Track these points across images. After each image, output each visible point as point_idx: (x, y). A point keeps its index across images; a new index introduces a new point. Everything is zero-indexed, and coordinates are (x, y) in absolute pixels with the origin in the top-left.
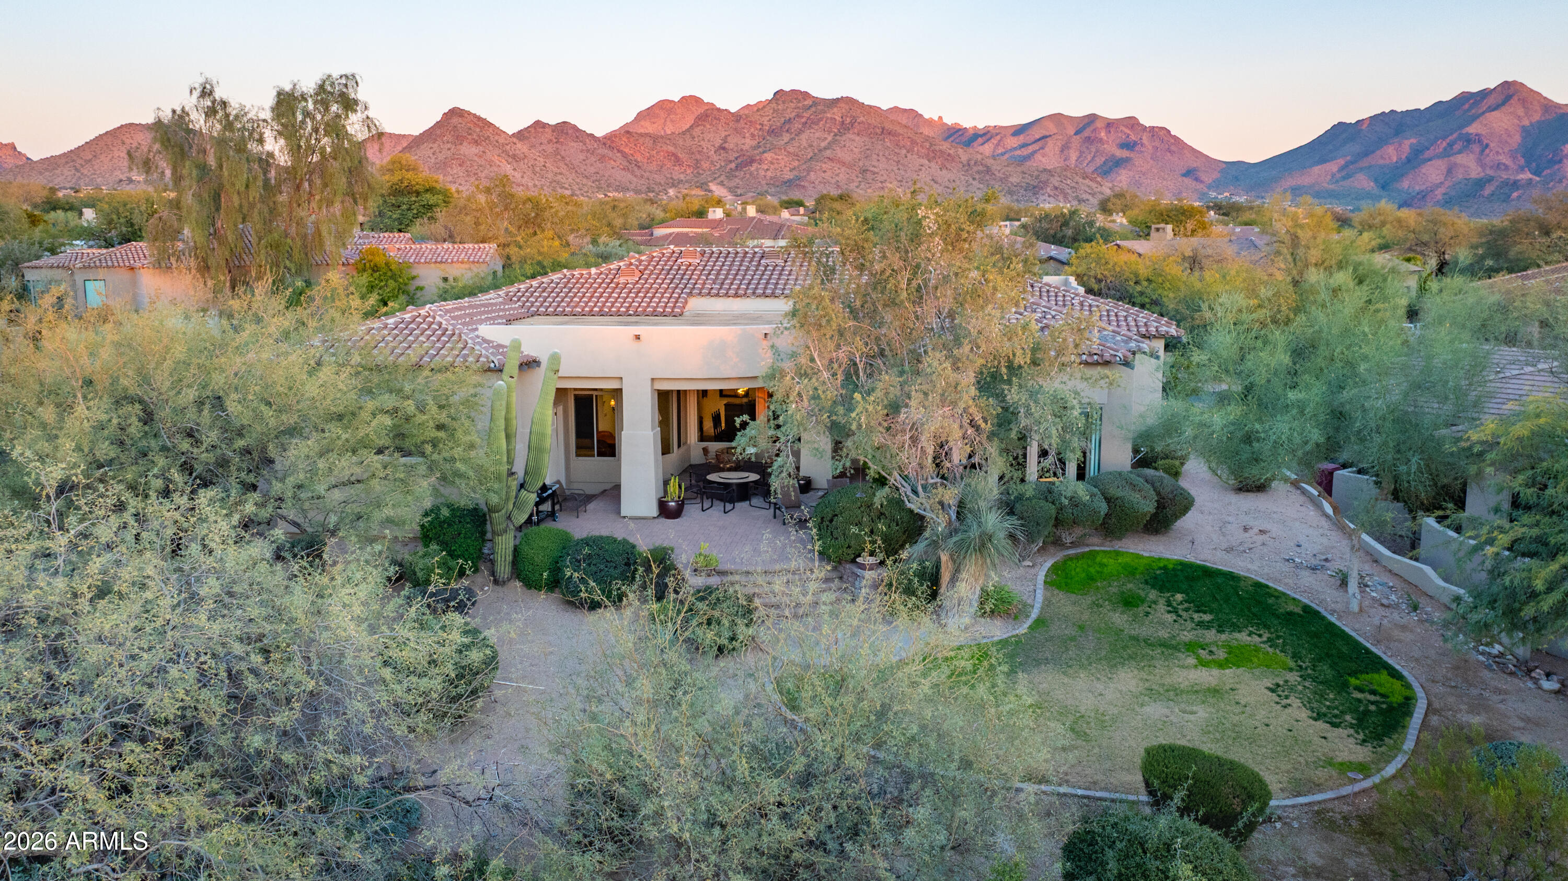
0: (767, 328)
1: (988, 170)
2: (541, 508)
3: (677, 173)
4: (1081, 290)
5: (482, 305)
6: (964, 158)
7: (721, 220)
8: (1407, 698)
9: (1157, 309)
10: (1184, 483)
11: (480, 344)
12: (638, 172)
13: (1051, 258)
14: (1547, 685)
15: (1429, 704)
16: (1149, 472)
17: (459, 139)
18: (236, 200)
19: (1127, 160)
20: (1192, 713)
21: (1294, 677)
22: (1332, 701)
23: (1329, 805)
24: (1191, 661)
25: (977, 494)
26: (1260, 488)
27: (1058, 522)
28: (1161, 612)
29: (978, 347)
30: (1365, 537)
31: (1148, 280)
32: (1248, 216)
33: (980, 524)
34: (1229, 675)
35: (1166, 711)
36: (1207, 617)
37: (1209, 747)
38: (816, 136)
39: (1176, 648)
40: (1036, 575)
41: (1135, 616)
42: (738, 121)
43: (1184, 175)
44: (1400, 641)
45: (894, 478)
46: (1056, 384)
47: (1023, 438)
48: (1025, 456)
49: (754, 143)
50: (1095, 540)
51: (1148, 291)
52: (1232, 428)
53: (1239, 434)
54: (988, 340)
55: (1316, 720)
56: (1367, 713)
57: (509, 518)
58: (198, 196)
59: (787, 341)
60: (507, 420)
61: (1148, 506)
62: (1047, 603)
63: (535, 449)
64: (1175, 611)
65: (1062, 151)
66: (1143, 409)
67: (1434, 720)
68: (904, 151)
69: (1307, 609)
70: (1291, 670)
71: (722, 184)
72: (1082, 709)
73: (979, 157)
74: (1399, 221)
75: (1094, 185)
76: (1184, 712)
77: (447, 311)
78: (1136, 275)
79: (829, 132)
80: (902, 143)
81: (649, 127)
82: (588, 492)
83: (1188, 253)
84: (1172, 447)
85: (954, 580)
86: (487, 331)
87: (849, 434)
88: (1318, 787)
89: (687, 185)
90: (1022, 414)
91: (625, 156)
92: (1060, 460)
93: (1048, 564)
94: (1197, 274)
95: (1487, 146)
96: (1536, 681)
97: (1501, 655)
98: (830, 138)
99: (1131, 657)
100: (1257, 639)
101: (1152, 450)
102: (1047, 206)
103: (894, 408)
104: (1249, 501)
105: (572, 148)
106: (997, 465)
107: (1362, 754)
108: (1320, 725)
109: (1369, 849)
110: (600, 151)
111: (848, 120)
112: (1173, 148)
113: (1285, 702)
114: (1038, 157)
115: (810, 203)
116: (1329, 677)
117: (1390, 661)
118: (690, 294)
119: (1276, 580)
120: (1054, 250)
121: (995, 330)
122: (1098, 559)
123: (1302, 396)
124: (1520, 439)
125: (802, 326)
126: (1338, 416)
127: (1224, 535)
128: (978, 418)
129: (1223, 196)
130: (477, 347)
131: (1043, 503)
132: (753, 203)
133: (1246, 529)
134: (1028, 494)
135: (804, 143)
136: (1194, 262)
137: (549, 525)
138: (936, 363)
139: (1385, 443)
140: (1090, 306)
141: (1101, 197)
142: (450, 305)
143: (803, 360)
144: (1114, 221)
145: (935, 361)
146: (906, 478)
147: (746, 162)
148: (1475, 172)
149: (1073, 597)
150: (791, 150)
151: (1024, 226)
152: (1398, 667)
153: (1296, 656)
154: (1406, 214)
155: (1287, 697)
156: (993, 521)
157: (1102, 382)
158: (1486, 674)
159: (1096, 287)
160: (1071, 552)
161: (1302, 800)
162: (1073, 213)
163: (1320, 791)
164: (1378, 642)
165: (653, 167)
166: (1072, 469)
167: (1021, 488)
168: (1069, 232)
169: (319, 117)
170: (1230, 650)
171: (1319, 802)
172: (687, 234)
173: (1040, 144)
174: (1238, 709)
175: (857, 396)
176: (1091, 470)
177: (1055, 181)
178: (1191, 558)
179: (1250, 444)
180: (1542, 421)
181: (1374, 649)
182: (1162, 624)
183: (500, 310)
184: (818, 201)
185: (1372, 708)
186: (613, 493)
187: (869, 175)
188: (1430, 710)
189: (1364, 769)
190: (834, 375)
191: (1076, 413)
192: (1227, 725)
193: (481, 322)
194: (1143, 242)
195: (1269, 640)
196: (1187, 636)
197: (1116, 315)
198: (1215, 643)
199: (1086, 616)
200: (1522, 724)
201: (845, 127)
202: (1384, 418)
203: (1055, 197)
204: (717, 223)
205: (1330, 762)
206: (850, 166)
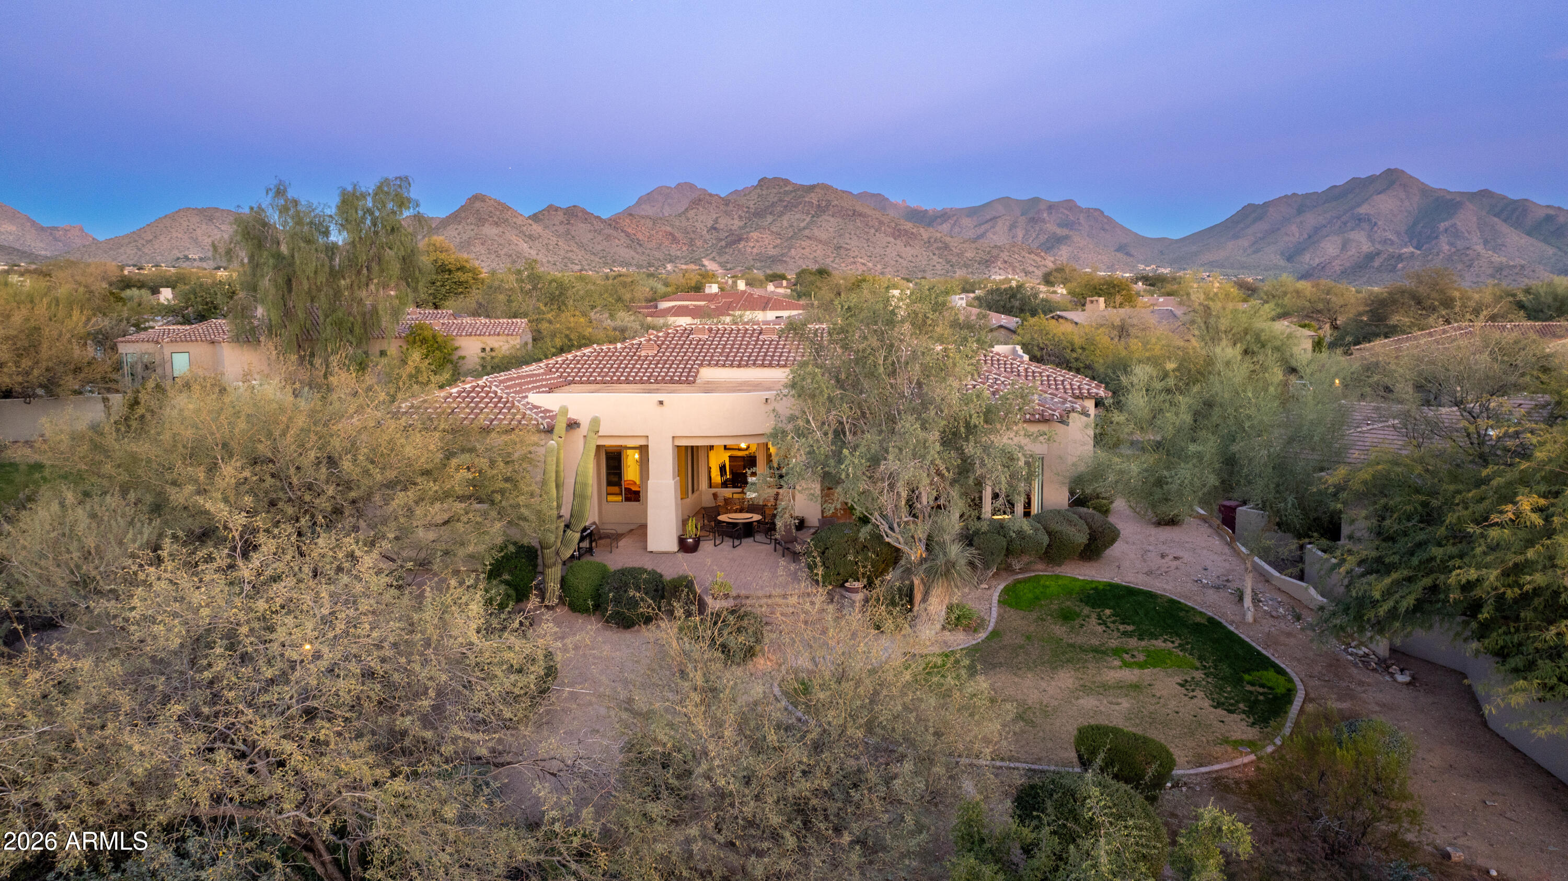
0: (767, 394)
1: (946, 247)
2: (582, 545)
3: (674, 250)
4: (1026, 357)
5: (528, 376)
6: (925, 236)
7: (716, 294)
8: (1289, 690)
9: (1090, 372)
10: (1112, 519)
11: (531, 409)
12: (640, 250)
13: (1001, 327)
14: (1401, 678)
15: (1307, 694)
16: (1083, 510)
17: (481, 221)
18: (306, 286)
19: (1067, 237)
20: (1118, 704)
21: (1199, 675)
22: (1229, 693)
23: (1225, 774)
24: (1117, 663)
25: (942, 530)
26: (1172, 522)
27: (1009, 552)
28: (1093, 622)
29: (942, 411)
30: (1256, 559)
31: (1083, 349)
32: (1169, 287)
33: (945, 554)
34: (1147, 673)
35: (1098, 703)
36: (1130, 628)
37: (1129, 728)
38: (796, 218)
39: (1104, 653)
40: (991, 596)
41: (1073, 628)
42: (727, 205)
43: (1118, 250)
44: (1285, 645)
45: (875, 518)
46: (1005, 440)
47: (979, 484)
48: (981, 498)
49: (742, 224)
50: (1040, 566)
51: (1083, 357)
52: (1146, 474)
53: (1152, 480)
54: (950, 406)
55: (1215, 707)
56: (1256, 701)
57: (557, 553)
58: (274, 281)
59: (788, 406)
60: (557, 472)
61: (1081, 538)
62: (1001, 618)
63: (579, 496)
64: (1105, 623)
65: (1010, 230)
66: (1075, 459)
67: (1310, 707)
68: (873, 231)
69: (1211, 620)
70: (1197, 669)
71: (713, 259)
72: (1030, 702)
73: (939, 235)
74: (1297, 292)
75: (1038, 259)
76: (1111, 703)
77: (501, 382)
78: (1072, 344)
79: (808, 214)
80: (871, 223)
81: (648, 210)
82: (619, 532)
83: (1117, 322)
84: (1099, 490)
85: (924, 600)
86: (534, 398)
87: (839, 482)
88: (1217, 760)
89: (683, 261)
90: (977, 465)
91: (628, 235)
92: (1009, 501)
93: (1001, 587)
94: (1123, 342)
95: (1376, 224)
96: (1392, 675)
97: (1367, 655)
98: (808, 219)
99: (1068, 661)
100: (1170, 645)
101: (1083, 492)
102: (998, 278)
103: (875, 461)
104: (1166, 533)
105: (582, 230)
106: (957, 506)
107: (1251, 733)
108: (1220, 712)
109: (1255, 806)
110: (606, 231)
111: (824, 204)
112: (1107, 227)
113: (1191, 694)
114: (989, 235)
115: (792, 276)
116: (1227, 674)
117: (1277, 661)
118: (701, 365)
119: (1186, 597)
120: (1004, 320)
121: (955, 397)
122: (1042, 582)
123: (1200, 448)
124: (1365, 482)
125: (799, 396)
126: (1230, 462)
127: (1145, 561)
128: (942, 468)
129: (1149, 270)
130: (528, 412)
131: (996, 536)
132: (741, 278)
133: (1163, 556)
134: (983, 530)
135: (786, 224)
136: (1123, 331)
137: (587, 559)
138: (908, 425)
139: (1267, 486)
140: (1034, 372)
141: (1044, 270)
142: (503, 376)
143: (801, 423)
144: (1055, 292)
145: (908, 423)
146: (884, 517)
147: (735, 239)
148: (1366, 247)
149: (1022, 613)
150: (774, 230)
151: (978, 298)
152: (1283, 666)
153: (1201, 658)
154: (1303, 285)
155: (1193, 691)
156: (955, 550)
157: (1041, 438)
158: (1355, 671)
159: (1039, 354)
160: (1020, 576)
161: (1203, 770)
162: (1020, 287)
163: (1217, 763)
164: (1267, 647)
165: (653, 244)
166: (1019, 509)
167: (978, 524)
168: (1017, 304)
169: (377, 214)
170: (1148, 653)
171: (1217, 771)
172: (687, 307)
173: (990, 223)
174: (1154, 701)
175: (845, 452)
176: (1035, 509)
177: (1005, 255)
178: (1117, 580)
179: (1162, 487)
180: (1380, 467)
181: (1264, 652)
182: (1094, 633)
183: (543, 380)
184: (799, 275)
185: (1261, 698)
186: (640, 531)
187: (842, 251)
188: (1307, 699)
189: (1251, 745)
190: (826, 434)
191: (1021, 463)
192: (1145, 713)
193: (529, 390)
194: (1079, 313)
195: (1180, 645)
196: (1114, 643)
197: (1055, 380)
198: (1137, 649)
199: (1032, 628)
200: (1377, 709)
201: (821, 209)
202: (1265, 465)
203: (1005, 269)
204: (712, 298)
205: (1226, 741)
206: (826, 243)
